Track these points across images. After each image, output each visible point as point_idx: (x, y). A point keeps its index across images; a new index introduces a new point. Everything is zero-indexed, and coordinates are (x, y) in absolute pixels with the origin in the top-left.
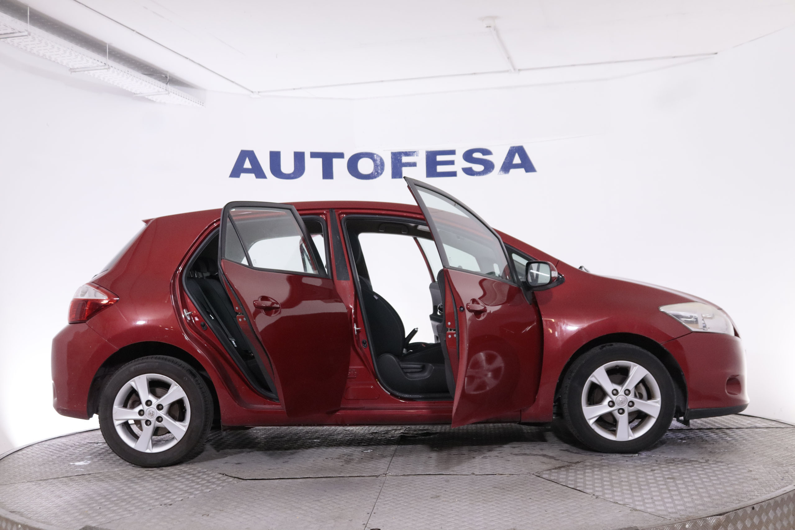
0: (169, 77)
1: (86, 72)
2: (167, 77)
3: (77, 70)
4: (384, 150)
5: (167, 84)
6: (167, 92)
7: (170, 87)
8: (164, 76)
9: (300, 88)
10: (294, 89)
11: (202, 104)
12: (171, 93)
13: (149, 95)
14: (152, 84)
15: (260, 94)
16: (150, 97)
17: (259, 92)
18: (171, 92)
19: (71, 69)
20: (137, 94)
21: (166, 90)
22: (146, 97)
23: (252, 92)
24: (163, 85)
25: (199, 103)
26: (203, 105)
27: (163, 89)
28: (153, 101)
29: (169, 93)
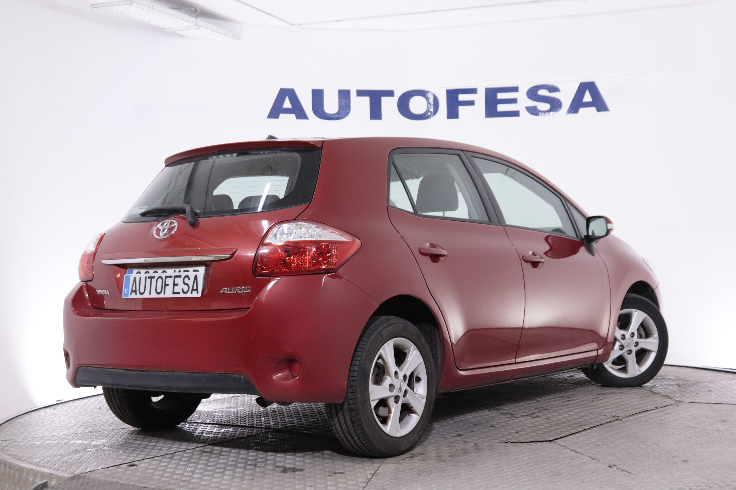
0: (200, 9)
1: (109, 8)
2: (197, 10)
3: (99, 6)
4: (439, 88)
5: (197, 18)
6: (197, 27)
7: (200, 21)
8: (193, 9)
9: (344, 20)
10: (337, 21)
11: (237, 38)
12: (201, 28)
13: (180, 30)
14: (180, 18)
15: (301, 26)
16: (180, 32)
17: (299, 24)
18: (202, 26)
19: (92, 4)
20: (165, 29)
21: (196, 24)
22: (176, 32)
23: (292, 24)
24: (192, 19)
25: (234, 37)
26: (238, 40)
27: (192, 23)
28: (183, 36)
29: (199, 28)
